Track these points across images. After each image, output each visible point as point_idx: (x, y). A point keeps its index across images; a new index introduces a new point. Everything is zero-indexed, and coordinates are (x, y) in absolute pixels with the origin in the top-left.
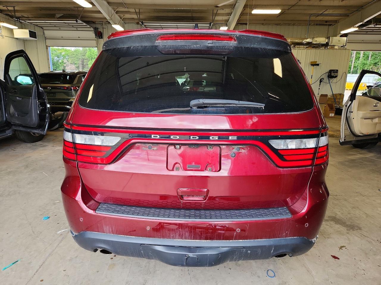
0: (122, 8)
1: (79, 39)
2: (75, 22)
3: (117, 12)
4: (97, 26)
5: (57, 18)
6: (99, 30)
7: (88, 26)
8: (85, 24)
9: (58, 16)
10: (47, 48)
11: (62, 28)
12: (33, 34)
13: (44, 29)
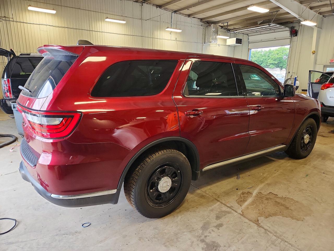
0: (315, 3)
1: (275, 39)
2: (268, 26)
3: (311, 8)
4: (294, 25)
5: (259, 25)
6: (296, 28)
7: (283, 27)
8: (278, 26)
9: (259, 23)
10: (248, 51)
11: (262, 33)
12: (239, 41)
13: (249, 35)
